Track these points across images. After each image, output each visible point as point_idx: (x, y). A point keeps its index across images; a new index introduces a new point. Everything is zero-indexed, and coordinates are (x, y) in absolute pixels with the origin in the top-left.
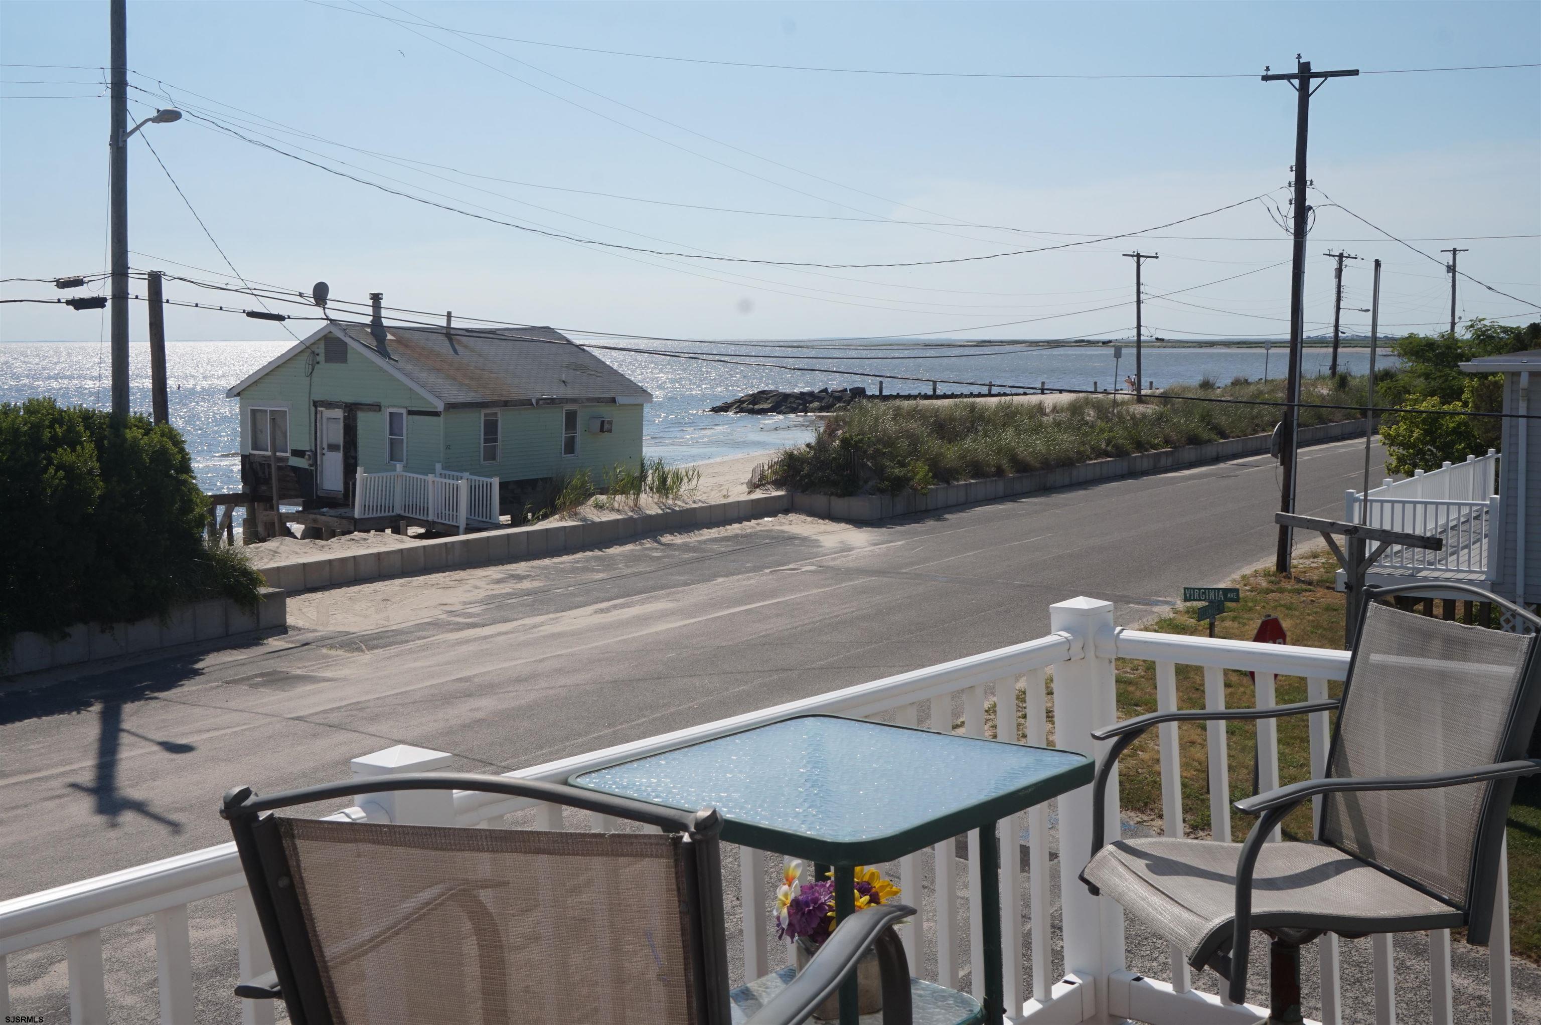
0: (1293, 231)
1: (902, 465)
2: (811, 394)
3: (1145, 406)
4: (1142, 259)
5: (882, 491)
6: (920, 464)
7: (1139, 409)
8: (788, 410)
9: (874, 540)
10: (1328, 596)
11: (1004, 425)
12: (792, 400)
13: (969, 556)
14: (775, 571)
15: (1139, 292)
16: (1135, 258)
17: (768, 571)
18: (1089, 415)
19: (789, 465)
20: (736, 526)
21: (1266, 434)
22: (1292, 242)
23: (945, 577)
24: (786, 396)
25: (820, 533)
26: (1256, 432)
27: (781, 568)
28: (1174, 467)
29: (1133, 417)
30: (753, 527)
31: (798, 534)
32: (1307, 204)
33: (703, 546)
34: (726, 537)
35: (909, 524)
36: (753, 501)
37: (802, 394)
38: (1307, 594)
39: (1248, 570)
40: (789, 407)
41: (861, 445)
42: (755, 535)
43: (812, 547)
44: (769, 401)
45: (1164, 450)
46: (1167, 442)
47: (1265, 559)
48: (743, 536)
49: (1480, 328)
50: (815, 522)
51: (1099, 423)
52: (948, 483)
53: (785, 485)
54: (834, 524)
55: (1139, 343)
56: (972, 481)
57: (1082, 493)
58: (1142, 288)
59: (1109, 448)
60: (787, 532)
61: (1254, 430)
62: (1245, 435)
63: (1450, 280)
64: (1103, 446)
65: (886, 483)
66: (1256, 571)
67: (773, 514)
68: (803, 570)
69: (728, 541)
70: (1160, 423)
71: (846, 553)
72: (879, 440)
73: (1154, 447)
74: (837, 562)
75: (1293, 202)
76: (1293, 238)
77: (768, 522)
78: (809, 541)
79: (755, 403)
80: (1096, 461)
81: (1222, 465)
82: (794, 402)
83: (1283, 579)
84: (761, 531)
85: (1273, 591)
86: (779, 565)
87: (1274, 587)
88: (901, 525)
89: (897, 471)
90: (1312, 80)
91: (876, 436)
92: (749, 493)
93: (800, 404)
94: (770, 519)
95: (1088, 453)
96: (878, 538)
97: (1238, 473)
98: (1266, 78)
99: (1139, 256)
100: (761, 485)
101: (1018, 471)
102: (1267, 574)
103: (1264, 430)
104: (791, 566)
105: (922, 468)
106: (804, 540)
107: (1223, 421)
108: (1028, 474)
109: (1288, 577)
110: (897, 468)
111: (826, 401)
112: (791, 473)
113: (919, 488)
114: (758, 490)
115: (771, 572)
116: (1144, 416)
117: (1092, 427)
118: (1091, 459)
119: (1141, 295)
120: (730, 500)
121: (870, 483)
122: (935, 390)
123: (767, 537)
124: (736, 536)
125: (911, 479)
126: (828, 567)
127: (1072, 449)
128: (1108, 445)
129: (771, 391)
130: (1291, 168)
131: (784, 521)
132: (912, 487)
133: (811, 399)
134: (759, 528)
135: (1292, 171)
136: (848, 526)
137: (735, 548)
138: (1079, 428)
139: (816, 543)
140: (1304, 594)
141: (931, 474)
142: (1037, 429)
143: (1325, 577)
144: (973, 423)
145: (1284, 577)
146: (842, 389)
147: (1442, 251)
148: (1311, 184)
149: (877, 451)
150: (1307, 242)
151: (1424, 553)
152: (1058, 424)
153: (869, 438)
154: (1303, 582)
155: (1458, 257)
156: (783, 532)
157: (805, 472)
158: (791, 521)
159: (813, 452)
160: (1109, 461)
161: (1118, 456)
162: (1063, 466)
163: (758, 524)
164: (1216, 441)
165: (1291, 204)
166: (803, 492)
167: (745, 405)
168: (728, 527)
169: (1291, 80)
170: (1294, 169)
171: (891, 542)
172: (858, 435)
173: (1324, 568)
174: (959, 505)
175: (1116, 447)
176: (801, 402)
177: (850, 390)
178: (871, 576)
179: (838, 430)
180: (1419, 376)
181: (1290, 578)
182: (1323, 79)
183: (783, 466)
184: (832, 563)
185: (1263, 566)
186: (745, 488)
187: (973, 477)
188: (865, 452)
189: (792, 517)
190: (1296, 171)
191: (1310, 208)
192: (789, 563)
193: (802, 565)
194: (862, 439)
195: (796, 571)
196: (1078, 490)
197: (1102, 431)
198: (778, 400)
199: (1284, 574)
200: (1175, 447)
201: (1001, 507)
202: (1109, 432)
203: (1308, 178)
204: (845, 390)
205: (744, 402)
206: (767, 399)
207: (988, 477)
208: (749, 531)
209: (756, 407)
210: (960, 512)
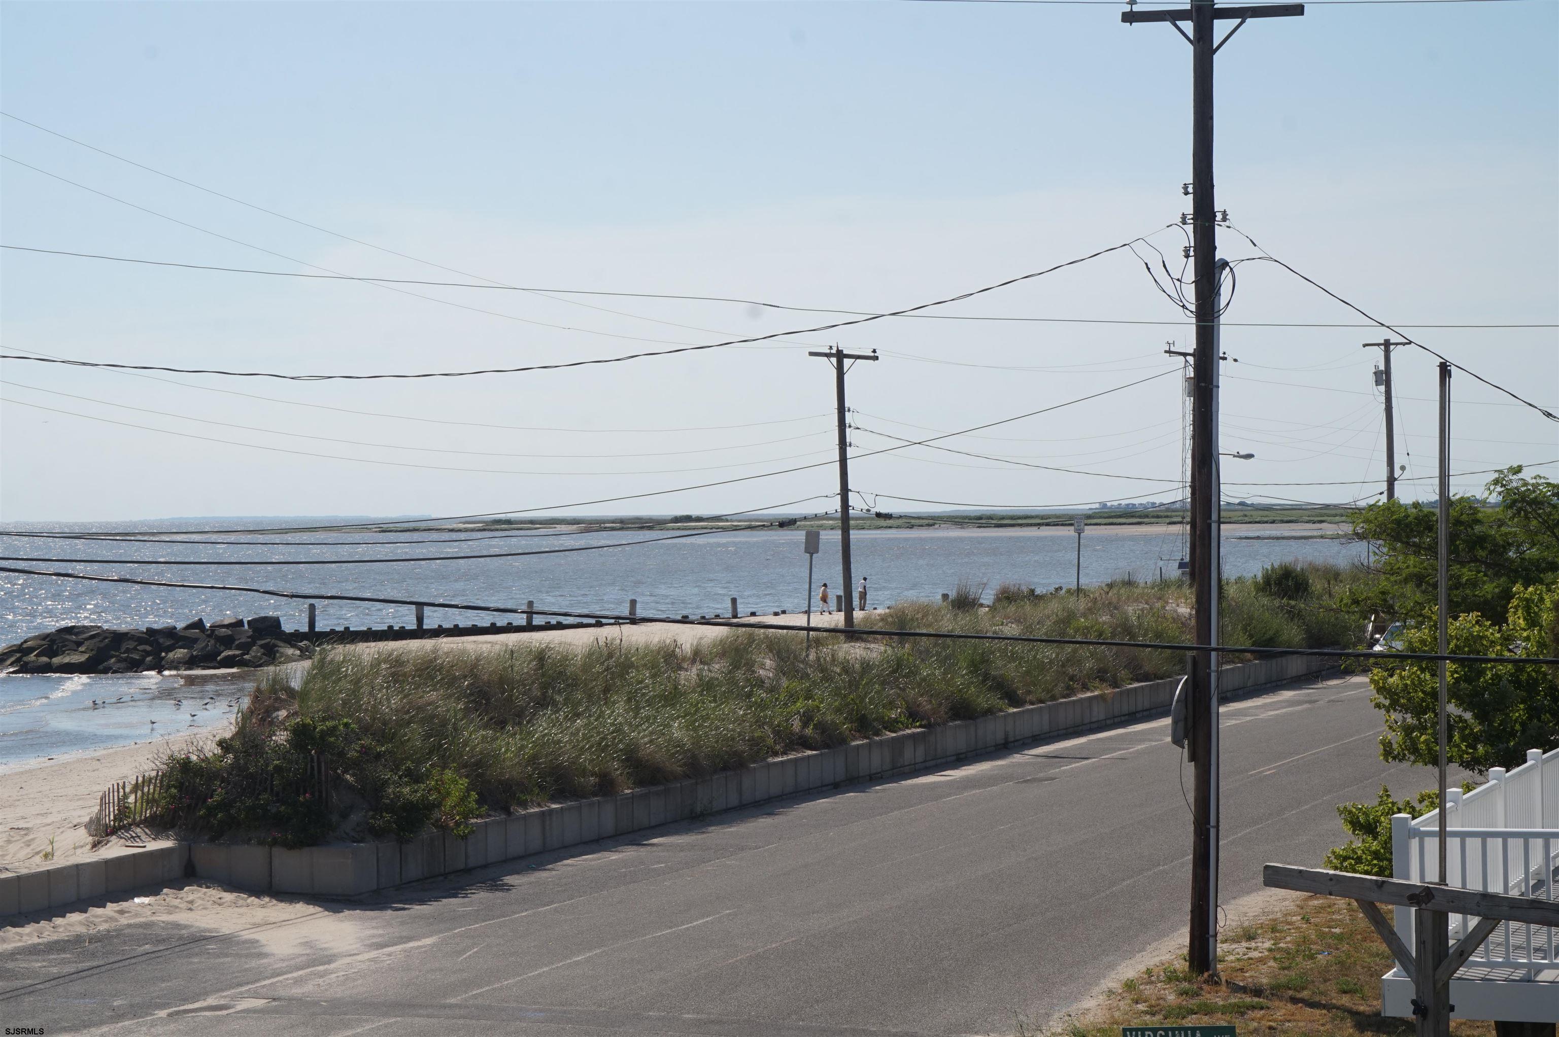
0: (1193, 308)
1: (415, 778)
2: (170, 632)
3: (863, 645)
4: (847, 362)
5: (377, 834)
6: (449, 774)
7: (855, 651)
8: (122, 665)
9: (374, 936)
10: (1298, 1017)
11: (606, 690)
12: (131, 645)
13: (577, 963)
14: (177, 1013)
15: (842, 425)
16: (834, 360)
17: (163, 1013)
18: (762, 666)
19: (182, 784)
20: (75, 918)
21: (1089, 694)
22: (1194, 328)
23: (541, 1011)
24: (118, 638)
25: (257, 926)
26: (1070, 691)
27: (191, 1007)
28: (928, 764)
29: (846, 669)
30: (111, 919)
31: (210, 931)
32: (1218, 255)
33: (10, 965)
34: (57, 942)
35: (437, 899)
36: (107, 863)
37: (151, 632)
38: (1260, 1013)
39: (1131, 969)
40: (125, 660)
41: (332, 739)
42: (117, 936)
43: (247, 956)
44: (82, 649)
45: (908, 731)
46: (913, 715)
47: (1154, 945)
48: (93, 939)
49: (1517, 488)
50: (241, 902)
51: (785, 682)
52: (507, 811)
53: (172, 826)
54: (282, 905)
55: (845, 520)
56: (554, 806)
57: (764, 822)
58: (848, 417)
59: (809, 731)
60: (186, 927)
61: (1068, 688)
62: (1053, 698)
63: (1383, 399)
64: (796, 724)
65: (387, 816)
66: (1149, 972)
67: (152, 889)
68: (239, 1008)
69: (63, 950)
70: (897, 679)
71: (321, 968)
72: (366, 729)
73: (891, 725)
74: (309, 988)
75: (1192, 253)
76: (1194, 320)
77: (142, 905)
78: (238, 943)
79: (52, 653)
80: (785, 758)
81: (1017, 758)
82: (135, 649)
83: (1204, 986)
84: (129, 926)
85: (1193, 1012)
86: (186, 1000)
87: (1193, 1003)
88: (422, 901)
89: (406, 790)
90: (1217, 23)
91: (359, 721)
92: (95, 845)
93: (148, 653)
94: (146, 900)
95: (770, 741)
96: (381, 932)
97: (1053, 772)
98: (1129, 17)
99: (840, 356)
100: (120, 828)
101: (640, 783)
102: (1172, 977)
103: (1085, 688)
104: (211, 1001)
105: (454, 782)
106: (227, 940)
107: (1011, 671)
108: (661, 788)
109: (1214, 981)
110: (406, 784)
111: (200, 645)
112: (186, 801)
113: (452, 824)
114: (114, 839)
115: (170, 1015)
116: (866, 666)
117: (772, 690)
118: (776, 754)
119: (848, 430)
120: (58, 862)
121: (354, 818)
122: (420, 620)
123: (146, 940)
124: (78, 940)
125: (438, 805)
126: (290, 999)
127: (740, 734)
128: (805, 725)
129: (86, 628)
130: (1186, 187)
131: (176, 902)
132: (438, 824)
133: (169, 643)
134: (124, 921)
135: (1186, 193)
136: (311, 909)
137: (81, 966)
138: (749, 695)
139: (252, 949)
140: (1251, 1014)
141: (474, 795)
142: (672, 697)
143: (1283, 980)
144: (544, 687)
145: (1206, 982)
146: (233, 621)
147: (1365, 345)
148: (1224, 219)
149: (365, 751)
150: (1222, 329)
151: (1528, 931)
152: (707, 686)
153: (346, 725)
154: (1244, 990)
155: (1393, 355)
156: (177, 926)
157: (216, 798)
158: (191, 902)
159: (231, 756)
160: (809, 756)
161: (827, 746)
162: (725, 768)
163: (122, 912)
164: (1001, 710)
165: (1187, 256)
166: (212, 840)
167: (32, 657)
168: (58, 921)
169: (1179, 23)
170: (1190, 189)
171: (410, 939)
172: (324, 719)
173: (1275, 959)
174: (530, 855)
175: (821, 727)
176: (148, 648)
177: (249, 622)
178: (385, 1015)
179: (278, 710)
180: (1406, 581)
181: (1217, 983)
182: (1239, 20)
183: (169, 787)
184: (297, 991)
185: (1156, 960)
186: (83, 836)
187: (553, 799)
188: (342, 754)
189: (192, 893)
190: (1194, 193)
191: (1225, 264)
192: (206, 994)
193: (233, 998)
194: (335, 728)
195: (224, 1012)
196: (756, 816)
197: (793, 697)
198: (102, 645)
199: (1206, 975)
200: (928, 726)
201: (614, 856)
202: (807, 698)
203: (1218, 206)
204: (240, 623)
205: (31, 650)
206: (79, 644)
207: (584, 796)
208: (103, 927)
209: (56, 660)
210: (534, 869)
